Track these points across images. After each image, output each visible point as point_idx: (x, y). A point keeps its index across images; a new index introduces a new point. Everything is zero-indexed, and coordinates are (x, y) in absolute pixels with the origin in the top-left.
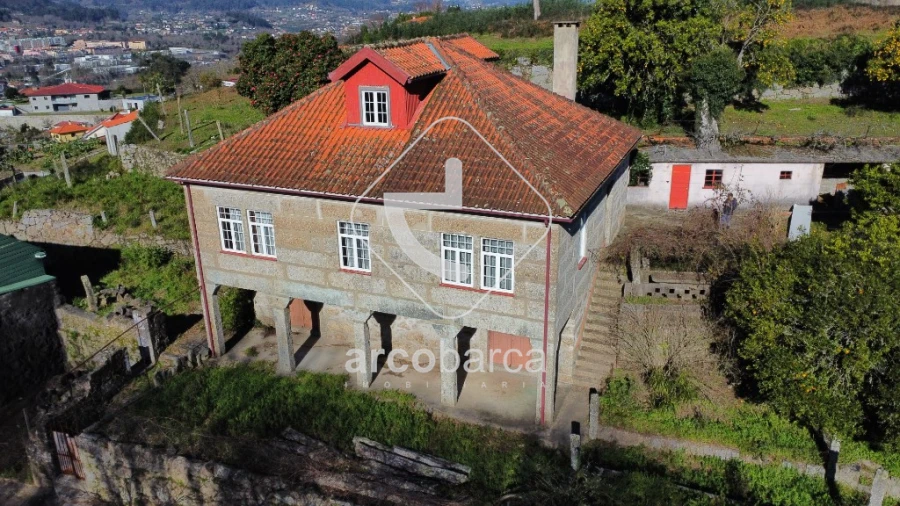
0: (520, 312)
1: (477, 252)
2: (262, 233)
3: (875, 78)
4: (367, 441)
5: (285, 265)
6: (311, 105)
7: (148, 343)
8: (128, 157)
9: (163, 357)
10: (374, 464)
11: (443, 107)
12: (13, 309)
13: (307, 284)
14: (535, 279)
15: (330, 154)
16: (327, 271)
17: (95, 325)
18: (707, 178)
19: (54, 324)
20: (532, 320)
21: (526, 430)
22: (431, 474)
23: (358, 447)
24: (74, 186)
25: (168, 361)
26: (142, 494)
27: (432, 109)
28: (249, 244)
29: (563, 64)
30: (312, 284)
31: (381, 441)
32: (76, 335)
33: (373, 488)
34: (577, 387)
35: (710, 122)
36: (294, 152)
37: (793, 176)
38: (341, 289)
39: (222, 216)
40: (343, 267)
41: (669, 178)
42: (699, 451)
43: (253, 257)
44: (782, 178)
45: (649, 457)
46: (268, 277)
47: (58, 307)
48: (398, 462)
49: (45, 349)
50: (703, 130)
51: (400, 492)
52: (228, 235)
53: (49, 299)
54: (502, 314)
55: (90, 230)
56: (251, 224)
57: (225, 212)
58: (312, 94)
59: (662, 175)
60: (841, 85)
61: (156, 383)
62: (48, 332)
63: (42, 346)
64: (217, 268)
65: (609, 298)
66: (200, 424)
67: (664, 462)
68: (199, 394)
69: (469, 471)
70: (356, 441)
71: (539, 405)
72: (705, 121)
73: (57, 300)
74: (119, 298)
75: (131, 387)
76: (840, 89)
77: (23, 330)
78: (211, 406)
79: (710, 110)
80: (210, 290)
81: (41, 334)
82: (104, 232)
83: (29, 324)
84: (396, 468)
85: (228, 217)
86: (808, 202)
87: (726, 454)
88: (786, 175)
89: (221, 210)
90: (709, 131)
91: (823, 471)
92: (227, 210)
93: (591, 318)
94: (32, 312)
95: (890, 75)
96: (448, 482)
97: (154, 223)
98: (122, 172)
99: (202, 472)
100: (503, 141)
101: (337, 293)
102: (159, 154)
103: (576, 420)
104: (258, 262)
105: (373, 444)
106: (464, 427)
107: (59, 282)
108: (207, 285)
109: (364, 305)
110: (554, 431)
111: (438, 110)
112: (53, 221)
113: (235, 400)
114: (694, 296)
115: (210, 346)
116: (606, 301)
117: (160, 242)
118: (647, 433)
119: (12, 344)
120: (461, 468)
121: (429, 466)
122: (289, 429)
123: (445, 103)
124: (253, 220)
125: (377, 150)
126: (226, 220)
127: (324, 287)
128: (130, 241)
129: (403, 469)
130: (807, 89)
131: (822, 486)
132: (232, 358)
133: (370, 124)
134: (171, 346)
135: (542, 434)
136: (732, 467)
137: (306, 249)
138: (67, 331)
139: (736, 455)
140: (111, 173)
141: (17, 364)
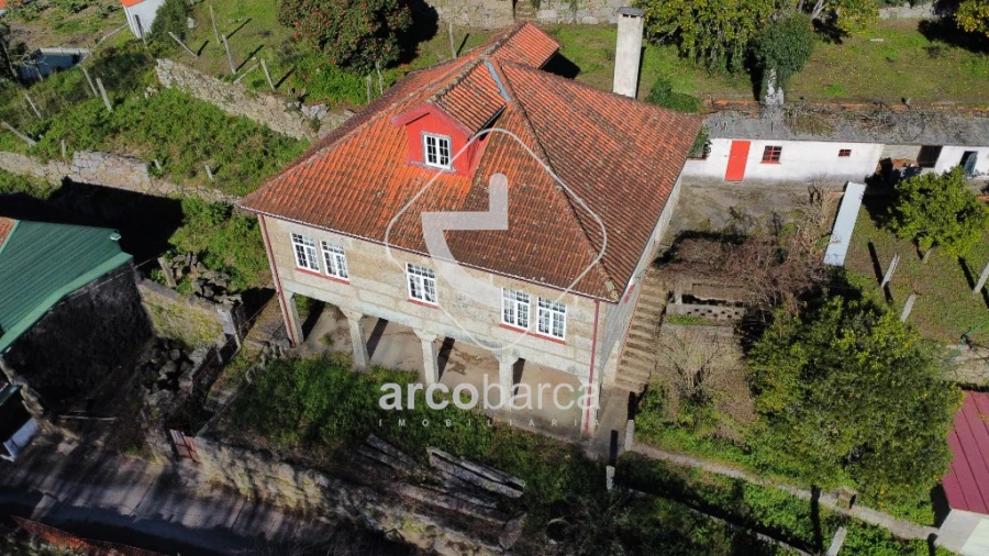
0: (569, 355)
1: (533, 306)
2: (334, 261)
3: (962, 27)
4: (439, 452)
5: (357, 288)
6: (372, 131)
7: (232, 331)
8: (164, 73)
9: (247, 343)
10: (445, 475)
11: (503, 152)
12: (101, 293)
13: (378, 306)
14: (584, 335)
15: (396, 197)
16: (397, 300)
17: (180, 305)
18: (765, 153)
19: (138, 298)
20: (580, 362)
21: (572, 438)
22: (492, 489)
23: (433, 460)
24: (114, 107)
25: (251, 346)
26: (254, 485)
27: (493, 152)
28: (322, 266)
29: (625, 54)
30: (383, 307)
31: (451, 451)
32: (161, 309)
33: (446, 501)
34: (619, 389)
35: (776, 91)
36: (360, 191)
37: (852, 154)
38: (410, 315)
39: (296, 240)
40: (412, 298)
41: (728, 153)
42: (714, 469)
43: (327, 277)
44: (841, 155)
45: (672, 471)
46: (342, 295)
47: (139, 283)
48: (467, 476)
49: (134, 321)
50: (768, 99)
51: (469, 505)
52: (301, 256)
53: (130, 277)
54: (555, 355)
55: (146, 177)
56: (324, 251)
57: (299, 238)
58: (373, 118)
59: (720, 149)
60: (934, 5)
61: (249, 380)
62: (134, 306)
63: (131, 319)
64: (293, 280)
65: (655, 304)
66: (296, 428)
67: (684, 475)
68: (289, 394)
69: (523, 486)
70: (430, 450)
71: (583, 421)
72: (771, 90)
73: (137, 277)
74: (193, 269)
75: (224, 375)
76: (933, 9)
77: (112, 308)
78: (301, 408)
79: (777, 80)
80: (288, 296)
81: (128, 308)
82: (161, 181)
83: (117, 302)
84: (464, 481)
85: (301, 242)
86: (863, 179)
87: (736, 474)
88: (845, 153)
89: (295, 236)
90: (774, 101)
91: (810, 495)
92: (300, 237)
93: (636, 323)
94: (117, 292)
95: (978, 25)
96: (507, 497)
97: (210, 176)
98: (160, 87)
99: (305, 477)
100: (559, 203)
101: (406, 317)
102: (199, 77)
103: (615, 428)
104: (331, 282)
105: (443, 454)
106: (520, 432)
107: (136, 260)
108: (285, 293)
109: (431, 329)
110: (596, 440)
111: (498, 155)
112: (106, 166)
113: (321, 401)
114: (729, 316)
115: (290, 337)
116: (650, 307)
117: (218, 196)
118: (673, 451)
119: (106, 323)
120: (516, 481)
121: (492, 482)
122: (372, 436)
123: (505, 147)
124: (325, 248)
125: (440, 199)
126: (299, 244)
127: (394, 310)
128: (189, 191)
129: (469, 482)
130: (896, 9)
131: (806, 509)
132: (311, 347)
133: (432, 164)
134: (252, 329)
135: (585, 443)
136: (739, 488)
137: (375, 279)
138: (152, 305)
139: (743, 476)
140: (149, 89)
141: (112, 339)
